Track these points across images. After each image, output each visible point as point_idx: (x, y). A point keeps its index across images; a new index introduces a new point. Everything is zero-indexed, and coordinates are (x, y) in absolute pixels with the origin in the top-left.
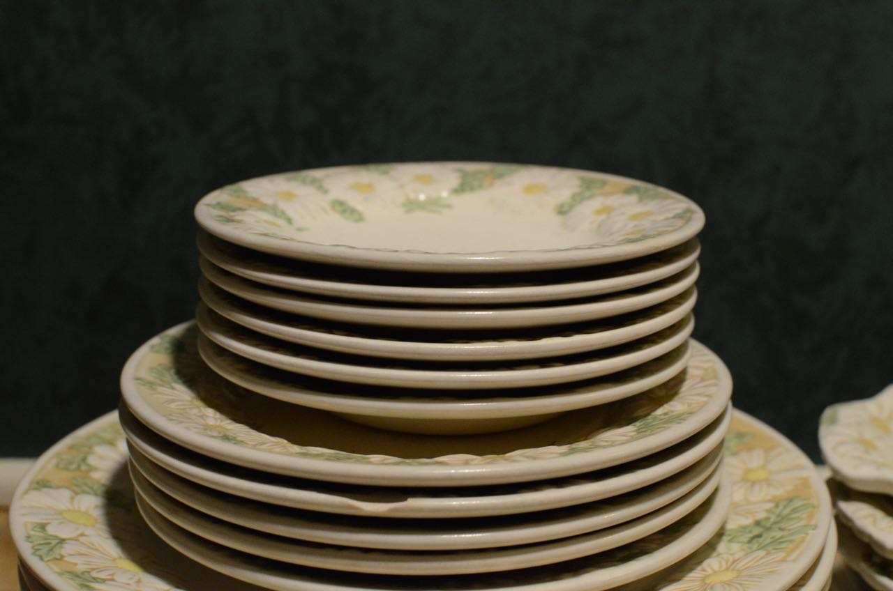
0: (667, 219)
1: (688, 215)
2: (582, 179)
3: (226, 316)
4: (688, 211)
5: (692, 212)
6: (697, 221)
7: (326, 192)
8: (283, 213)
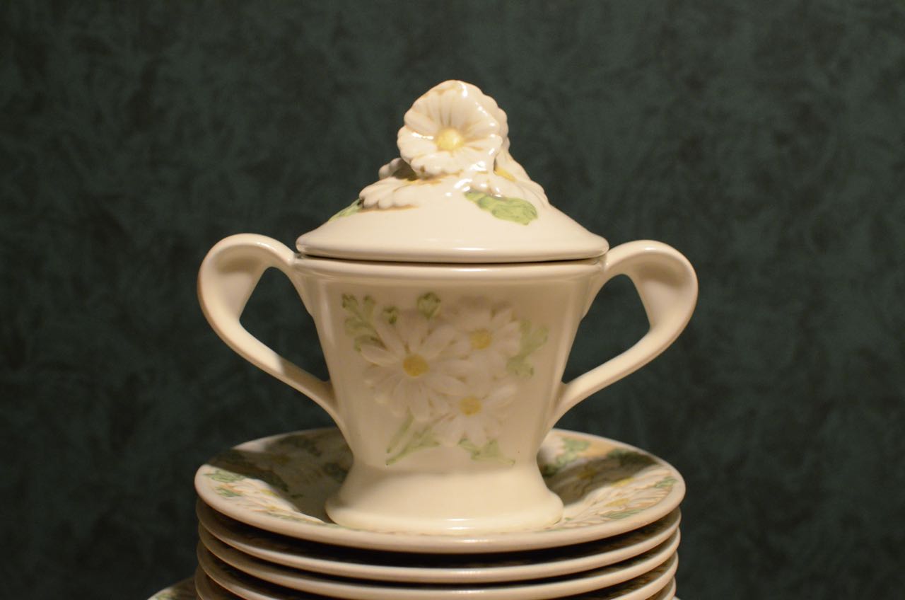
0: (649, 488)
1: (669, 483)
2: (565, 439)
3: (227, 588)
4: (669, 479)
5: (674, 480)
6: (678, 490)
7: (319, 454)
8: (279, 479)
